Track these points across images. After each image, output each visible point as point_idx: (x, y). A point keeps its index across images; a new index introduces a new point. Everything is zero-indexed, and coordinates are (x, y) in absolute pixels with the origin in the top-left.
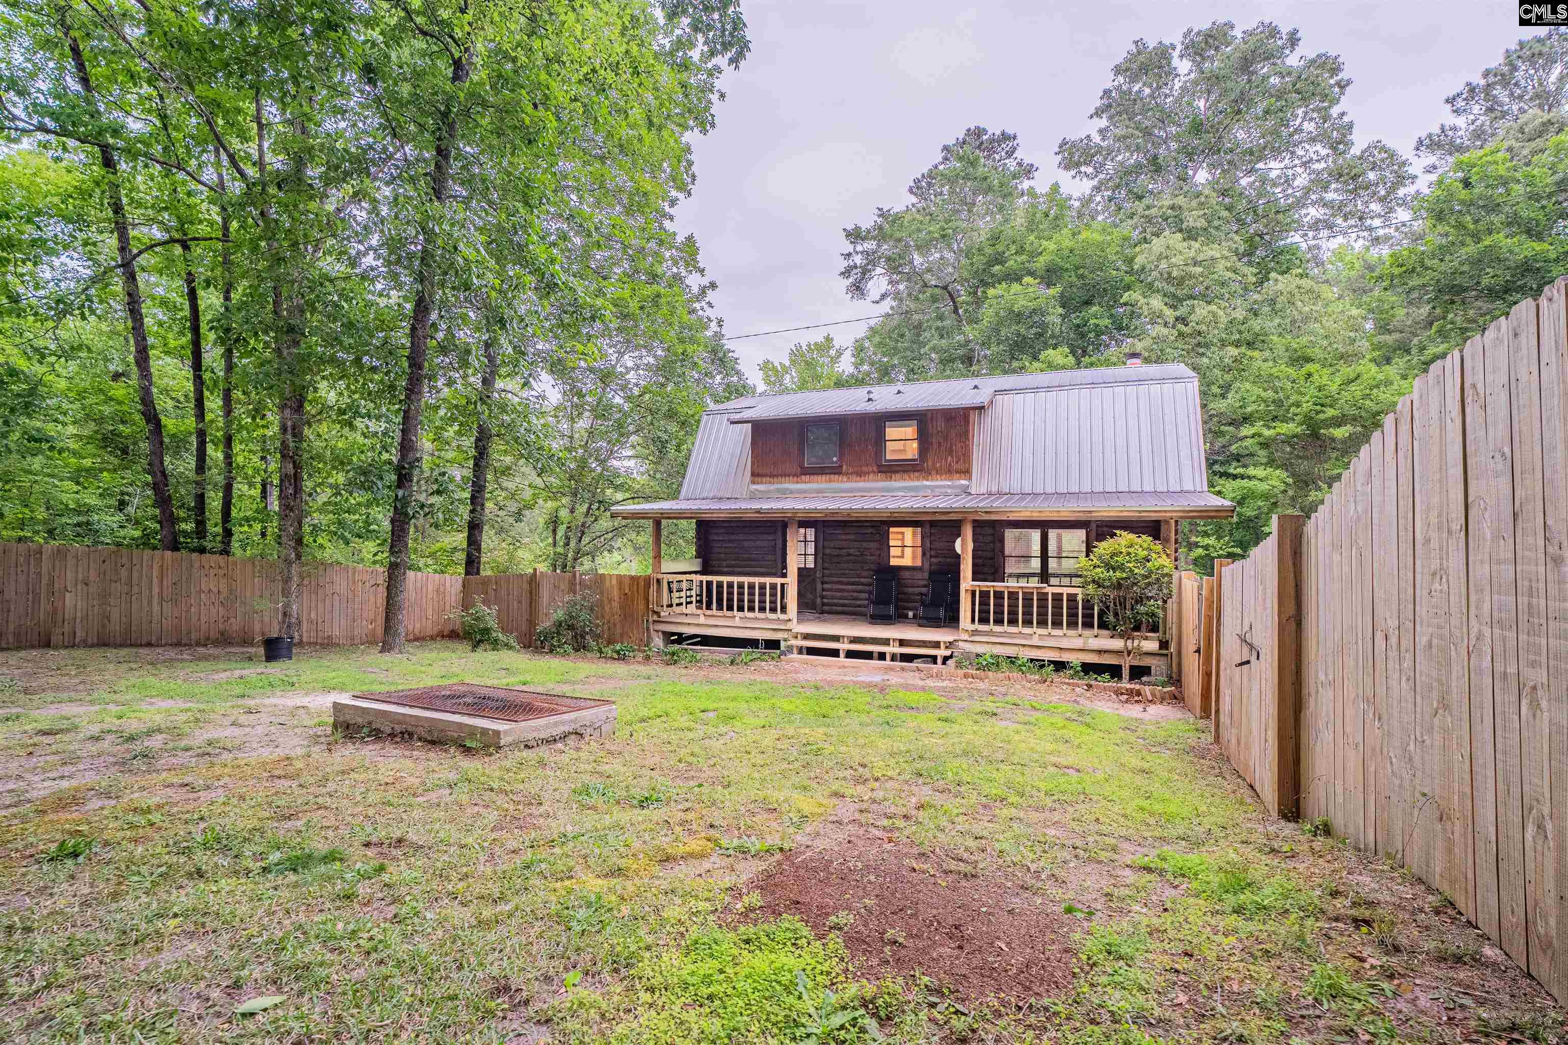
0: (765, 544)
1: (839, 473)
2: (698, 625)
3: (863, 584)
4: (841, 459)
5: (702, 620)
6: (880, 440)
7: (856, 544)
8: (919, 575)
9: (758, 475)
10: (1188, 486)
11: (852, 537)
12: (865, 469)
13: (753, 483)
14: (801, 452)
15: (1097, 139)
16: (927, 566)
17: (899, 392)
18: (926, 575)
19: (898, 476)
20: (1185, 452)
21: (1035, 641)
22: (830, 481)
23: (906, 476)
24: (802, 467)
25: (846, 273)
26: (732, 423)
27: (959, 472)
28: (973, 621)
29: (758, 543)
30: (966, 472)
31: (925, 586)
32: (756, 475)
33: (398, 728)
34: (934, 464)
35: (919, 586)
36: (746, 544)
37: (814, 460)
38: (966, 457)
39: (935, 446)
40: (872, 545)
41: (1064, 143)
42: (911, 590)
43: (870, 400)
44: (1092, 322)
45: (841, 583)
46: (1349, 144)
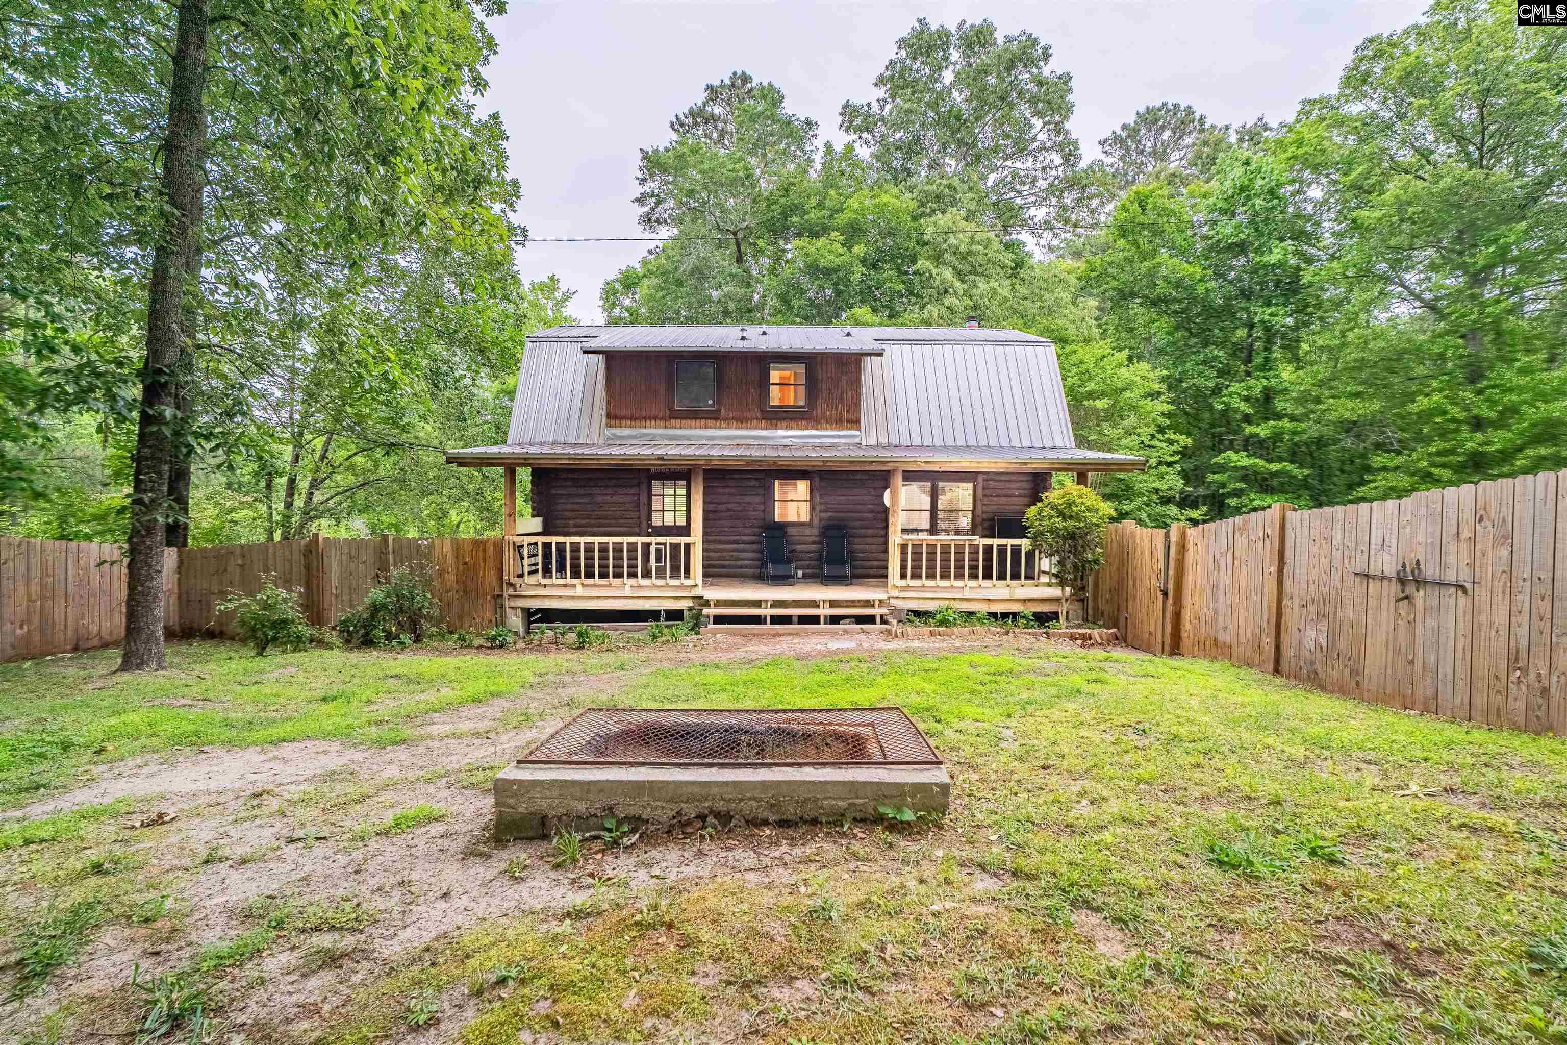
0: (628, 499)
1: (716, 419)
2: (573, 597)
3: (744, 543)
4: (719, 402)
5: (579, 591)
6: (764, 383)
7: (737, 499)
8: (808, 532)
9: (616, 417)
10: (1059, 444)
11: (733, 490)
12: (747, 415)
13: (609, 426)
14: (671, 389)
15: (876, 108)
16: (816, 521)
17: (764, 333)
18: (816, 531)
19: (784, 423)
20: (1052, 411)
21: (967, 594)
22: (706, 427)
23: (793, 424)
24: (671, 410)
25: (640, 200)
26: (585, 352)
27: (851, 421)
28: (903, 576)
29: (615, 499)
30: (855, 423)
31: (814, 543)
32: (613, 417)
33: (691, 811)
34: (823, 413)
35: (807, 543)
36: (600, 499)
37: (686, 402)
38: (856, 404)
39: (825, 393)
40: (757, 499)
41: (847, 105)
42: (799, 547)
43: (743, 338)
44: (888, 285)
45: (720, 542)
46: (1079, 158)
